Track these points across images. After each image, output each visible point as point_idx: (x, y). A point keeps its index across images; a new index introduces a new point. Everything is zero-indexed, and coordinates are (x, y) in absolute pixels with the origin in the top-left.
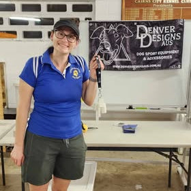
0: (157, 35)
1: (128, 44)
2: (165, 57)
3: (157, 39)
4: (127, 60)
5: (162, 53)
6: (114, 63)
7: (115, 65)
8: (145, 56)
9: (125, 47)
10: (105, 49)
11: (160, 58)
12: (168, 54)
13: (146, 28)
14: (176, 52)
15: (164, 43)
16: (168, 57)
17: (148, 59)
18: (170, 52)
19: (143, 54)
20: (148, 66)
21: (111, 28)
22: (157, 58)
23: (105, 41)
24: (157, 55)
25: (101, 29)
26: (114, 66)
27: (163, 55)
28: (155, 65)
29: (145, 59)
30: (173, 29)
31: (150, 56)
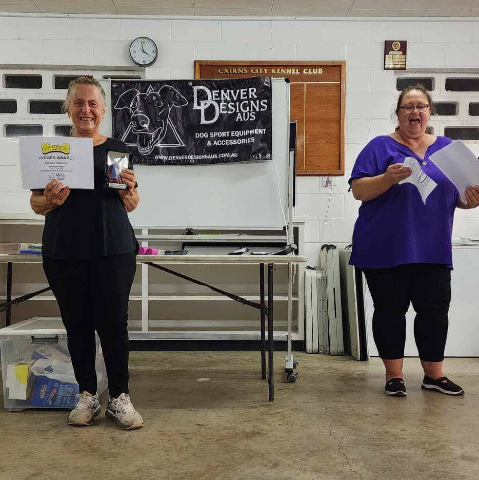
0: (228, 102)
1: (180, 118)
2: (243, 141)
3: (228, 109)
4: (179, 145)
5: (238, 133)
6: (156, 151)
7: (158, 154)
8: (209, 138)
9: (175, 123)
10: (139, 127)
11: (235, 142)
12: (249, 136)
13: (208, 91)
14: (261, 131)
15: (239, 117)
16: (248, 141)
17: (215, 143)
18: (251, 132)
19: (205, 135)
20: (215, 156)
21: (150, 91)
22: (232, 142)
23: (140, 113)
24: (230, 138)
25: (133, 94)
26: (156, 157)
27: (241, 138)
28: (228, 155)
29: (209, 144)
30: (253, 92)
31: (217, 138)
